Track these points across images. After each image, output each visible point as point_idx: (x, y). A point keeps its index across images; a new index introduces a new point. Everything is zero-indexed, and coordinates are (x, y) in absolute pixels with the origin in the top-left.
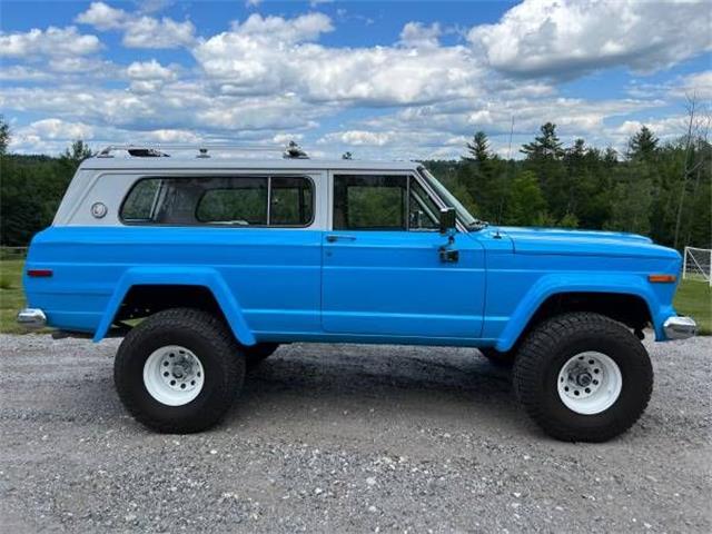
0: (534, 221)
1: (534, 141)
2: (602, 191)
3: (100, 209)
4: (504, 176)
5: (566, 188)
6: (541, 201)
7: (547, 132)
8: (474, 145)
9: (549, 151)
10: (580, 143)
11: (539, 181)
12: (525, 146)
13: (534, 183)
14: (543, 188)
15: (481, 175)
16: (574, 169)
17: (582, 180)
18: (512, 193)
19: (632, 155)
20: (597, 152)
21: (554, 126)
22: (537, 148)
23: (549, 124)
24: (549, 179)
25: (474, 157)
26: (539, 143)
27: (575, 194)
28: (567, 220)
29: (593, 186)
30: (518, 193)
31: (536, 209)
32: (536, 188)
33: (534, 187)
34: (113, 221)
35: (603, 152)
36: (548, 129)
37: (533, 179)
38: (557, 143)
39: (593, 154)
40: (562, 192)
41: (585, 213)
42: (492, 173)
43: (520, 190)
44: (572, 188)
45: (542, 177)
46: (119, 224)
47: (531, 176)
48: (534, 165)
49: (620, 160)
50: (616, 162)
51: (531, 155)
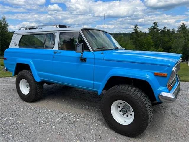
0: (150, 49)
1: (151, 27)
2: (170, 41)
4: (143, 37)
5: (159, 40)
6: (153, 44)
7: (155, 25)
8: (134, 28)
9: (155, 30)
10: (165, 27)
11: (152, 38)
12: (149, 29)
13: (151, 39)
14: (153, 40)
15: (136, 37)
16: (162, 35)
17: (165, 38)
18: (145, 42)
19: (179, 31)
20: (170, 30)
21: (157, 23)
22: (152, 29)
23: (156, 22)
24: (155, 38)
25: (134, 32)
26: (153, 28)
27: (162, 42)
28: (160, 49)
29: (168, 40)
30: (146, 42)
31: (151, 46)
32: (151, 40)
33: (150, 40)
35: (171, 30)
36: (155, 24)
37: (151, 38)
38: (158, 27)
39: (168, 31)
40: (159, 42)
41: (165, 47)
42: (139, 36)
43: (147, 41)
44: (162, 40)
45: (153, 37)
47: (150, 37)
48: (151, 34)
49: (176, 32)
50: (175, 33)
51: (150, 31)
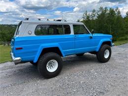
3: (30, 32)
34: (33, 35)
46: (35, 36)
